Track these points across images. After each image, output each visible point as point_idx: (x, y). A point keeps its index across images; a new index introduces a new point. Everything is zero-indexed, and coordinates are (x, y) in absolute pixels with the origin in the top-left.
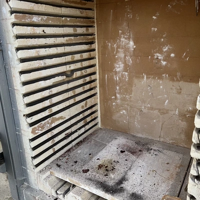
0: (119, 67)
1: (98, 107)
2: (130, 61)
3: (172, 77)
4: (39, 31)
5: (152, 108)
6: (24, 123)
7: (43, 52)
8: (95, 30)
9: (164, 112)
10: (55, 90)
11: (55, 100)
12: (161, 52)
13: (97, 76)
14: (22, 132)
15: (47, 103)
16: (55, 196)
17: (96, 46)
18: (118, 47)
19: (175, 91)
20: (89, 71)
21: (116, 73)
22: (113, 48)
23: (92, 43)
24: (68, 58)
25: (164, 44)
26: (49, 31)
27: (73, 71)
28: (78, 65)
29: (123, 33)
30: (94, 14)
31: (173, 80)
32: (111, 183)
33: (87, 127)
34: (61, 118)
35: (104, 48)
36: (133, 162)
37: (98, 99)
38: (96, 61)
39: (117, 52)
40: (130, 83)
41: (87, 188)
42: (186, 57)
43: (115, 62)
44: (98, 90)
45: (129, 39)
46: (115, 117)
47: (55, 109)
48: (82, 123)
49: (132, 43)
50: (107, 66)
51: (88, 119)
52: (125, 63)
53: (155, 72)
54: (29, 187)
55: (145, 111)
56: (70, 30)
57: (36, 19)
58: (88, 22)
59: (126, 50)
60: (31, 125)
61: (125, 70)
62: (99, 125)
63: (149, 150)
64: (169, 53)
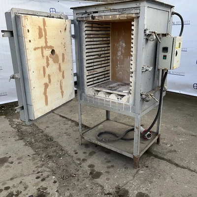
0: (119, 54)
1: (110, 71)
2: (123, 51)
4: (92, 40)
6: (85, 69)
7: (93, 46)
8: (110, 39)
10: (95, 60)
11: (95, 64)
13: (110, 58)
14: (84, 73)
15: (92, 64)
16: (94, 95)
17: (110, 45)
18: (119, 45)
20: (107, 55)
21: (118, 56)
22: (117, 46)
23: (109, 44)
24: (100, 49)
26: (95, 39)
27: (101, 54)
28: (103, 52)
29: (121, 40)
30: (110, 32)
33: (106, 79)
34: (96, 71)
35: (113, 46)
37: (110, 68)
38: (110, 51)
39: (119, 47)
40: (123, 60)
44: (110, 64)
45: (123, 42)
46: (117, 75)
47: (95, 67)
48: (103, 76)
49: (124, 44)
50: (115, 53)
51: (106, 75)
52: (121, 52)
56: (101, 39)
57: (91, 36)
58: (108, 36)
59: (122, 47)
60: (88, 70)
61: (121, 55)
62: (110, 80)
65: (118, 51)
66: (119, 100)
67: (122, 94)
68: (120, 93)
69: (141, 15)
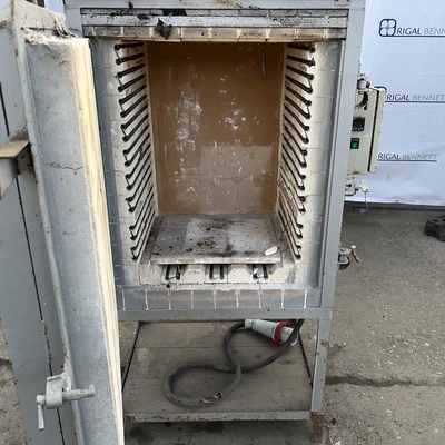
0: (183, 134)
1: (154, 188)
3: (245, 142)
4: (130, 102)
5: (225, 179)
6: (124, 207)
8: (148, 91)
9: (238, 180)
12: (231, 116)
13: (152, 147)
14: (121, 220)
16: (167, 282)
17: (149, 109)
18: (181, 111)
19: (248, 156)
21: (179, 142)
22: (173, 113)
23: (147, 106)
24: (140, 130)
25: (234, 108)
26: (134, 100)
27: (141, 147)
28: (143, 137)
29: (186, 95)
31: (246, 145)
32: (222, 251)
34: (142, 201)
35: (159, 113)
36: (226, 234)
37: (154, 177)
38: (151, 129)
39: (180, 116)
40: (198, 153)
41: (203, 261)
42: (256, 121)
43: (177, 129)
44: (153, 165)
45: (194, 101)
46: (180, 197)
48: (149, 210)
49: (198, 106)
51: (151, 205)
52: (190, 129)
53: (227, 137)
54: (125, 288)
55: (218, 183)
56: (139, 95)
57: (130, 90)
58: (144, 81)
59: (191, 114)
60: (133, 209)
61: (191, 137)
63: (231, 223)
64: (240, 116)
65: (177, 127)
66: (262, 280)
67: (264, 261)
68: (256, 261)
69: (350, 35)
